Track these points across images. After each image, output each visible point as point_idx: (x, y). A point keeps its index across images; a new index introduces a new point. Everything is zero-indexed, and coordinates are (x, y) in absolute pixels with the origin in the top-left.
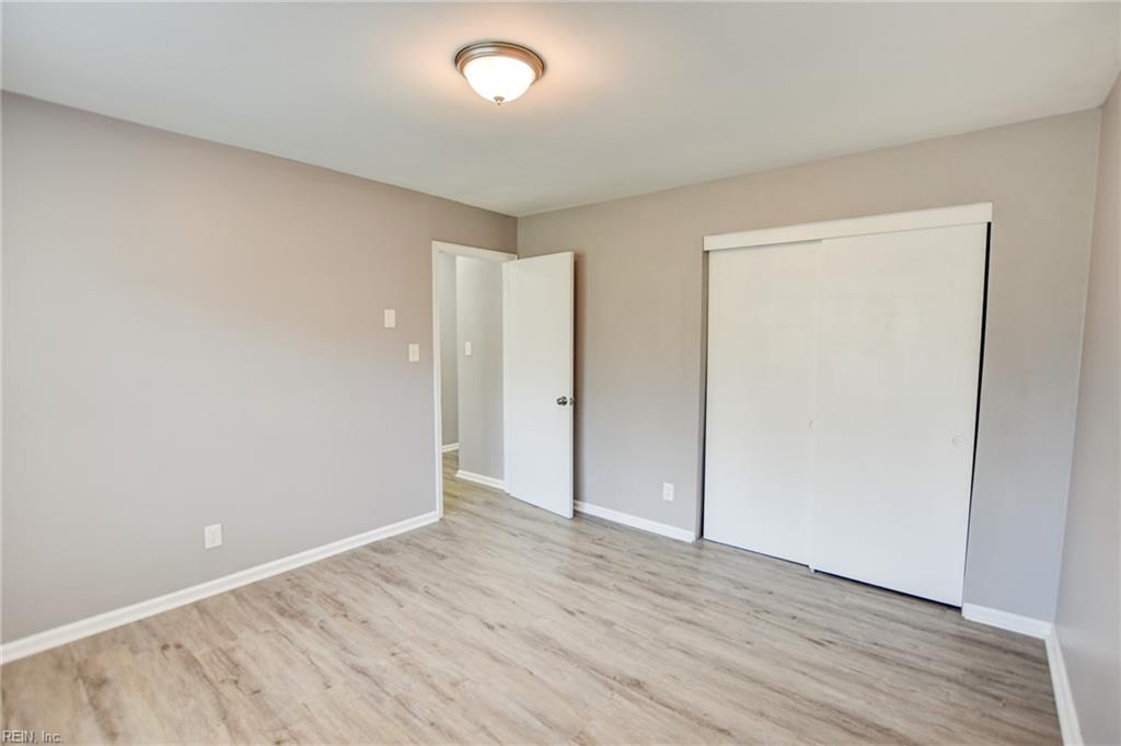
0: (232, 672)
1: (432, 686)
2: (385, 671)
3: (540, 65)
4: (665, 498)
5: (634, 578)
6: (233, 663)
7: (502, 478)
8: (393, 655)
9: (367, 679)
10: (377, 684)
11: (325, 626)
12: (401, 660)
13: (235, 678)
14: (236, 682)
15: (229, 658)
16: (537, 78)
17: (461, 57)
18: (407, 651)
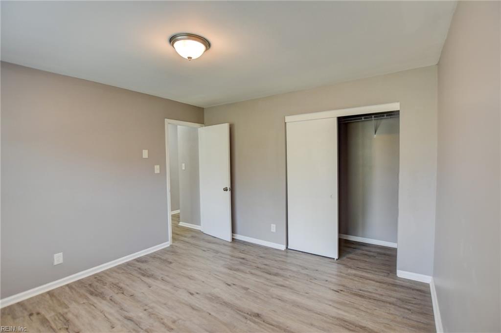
0: (65, 325)
1: (163, 323)
2: (141, 318)
3: (207, 44)
4: (272, 231)
5: (258, 267)
6: (65, 319)
7: (200, 225)
8: (145, 310)
9: (132, 323)
10: (137, 325)
11: (113, 299)
12: (149, 312)
13: (66, 327)
14: (67, 329)
15: (64, 317)
16: (207, 49)
17: (172, 40)
18: (152, 308)
